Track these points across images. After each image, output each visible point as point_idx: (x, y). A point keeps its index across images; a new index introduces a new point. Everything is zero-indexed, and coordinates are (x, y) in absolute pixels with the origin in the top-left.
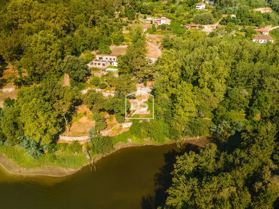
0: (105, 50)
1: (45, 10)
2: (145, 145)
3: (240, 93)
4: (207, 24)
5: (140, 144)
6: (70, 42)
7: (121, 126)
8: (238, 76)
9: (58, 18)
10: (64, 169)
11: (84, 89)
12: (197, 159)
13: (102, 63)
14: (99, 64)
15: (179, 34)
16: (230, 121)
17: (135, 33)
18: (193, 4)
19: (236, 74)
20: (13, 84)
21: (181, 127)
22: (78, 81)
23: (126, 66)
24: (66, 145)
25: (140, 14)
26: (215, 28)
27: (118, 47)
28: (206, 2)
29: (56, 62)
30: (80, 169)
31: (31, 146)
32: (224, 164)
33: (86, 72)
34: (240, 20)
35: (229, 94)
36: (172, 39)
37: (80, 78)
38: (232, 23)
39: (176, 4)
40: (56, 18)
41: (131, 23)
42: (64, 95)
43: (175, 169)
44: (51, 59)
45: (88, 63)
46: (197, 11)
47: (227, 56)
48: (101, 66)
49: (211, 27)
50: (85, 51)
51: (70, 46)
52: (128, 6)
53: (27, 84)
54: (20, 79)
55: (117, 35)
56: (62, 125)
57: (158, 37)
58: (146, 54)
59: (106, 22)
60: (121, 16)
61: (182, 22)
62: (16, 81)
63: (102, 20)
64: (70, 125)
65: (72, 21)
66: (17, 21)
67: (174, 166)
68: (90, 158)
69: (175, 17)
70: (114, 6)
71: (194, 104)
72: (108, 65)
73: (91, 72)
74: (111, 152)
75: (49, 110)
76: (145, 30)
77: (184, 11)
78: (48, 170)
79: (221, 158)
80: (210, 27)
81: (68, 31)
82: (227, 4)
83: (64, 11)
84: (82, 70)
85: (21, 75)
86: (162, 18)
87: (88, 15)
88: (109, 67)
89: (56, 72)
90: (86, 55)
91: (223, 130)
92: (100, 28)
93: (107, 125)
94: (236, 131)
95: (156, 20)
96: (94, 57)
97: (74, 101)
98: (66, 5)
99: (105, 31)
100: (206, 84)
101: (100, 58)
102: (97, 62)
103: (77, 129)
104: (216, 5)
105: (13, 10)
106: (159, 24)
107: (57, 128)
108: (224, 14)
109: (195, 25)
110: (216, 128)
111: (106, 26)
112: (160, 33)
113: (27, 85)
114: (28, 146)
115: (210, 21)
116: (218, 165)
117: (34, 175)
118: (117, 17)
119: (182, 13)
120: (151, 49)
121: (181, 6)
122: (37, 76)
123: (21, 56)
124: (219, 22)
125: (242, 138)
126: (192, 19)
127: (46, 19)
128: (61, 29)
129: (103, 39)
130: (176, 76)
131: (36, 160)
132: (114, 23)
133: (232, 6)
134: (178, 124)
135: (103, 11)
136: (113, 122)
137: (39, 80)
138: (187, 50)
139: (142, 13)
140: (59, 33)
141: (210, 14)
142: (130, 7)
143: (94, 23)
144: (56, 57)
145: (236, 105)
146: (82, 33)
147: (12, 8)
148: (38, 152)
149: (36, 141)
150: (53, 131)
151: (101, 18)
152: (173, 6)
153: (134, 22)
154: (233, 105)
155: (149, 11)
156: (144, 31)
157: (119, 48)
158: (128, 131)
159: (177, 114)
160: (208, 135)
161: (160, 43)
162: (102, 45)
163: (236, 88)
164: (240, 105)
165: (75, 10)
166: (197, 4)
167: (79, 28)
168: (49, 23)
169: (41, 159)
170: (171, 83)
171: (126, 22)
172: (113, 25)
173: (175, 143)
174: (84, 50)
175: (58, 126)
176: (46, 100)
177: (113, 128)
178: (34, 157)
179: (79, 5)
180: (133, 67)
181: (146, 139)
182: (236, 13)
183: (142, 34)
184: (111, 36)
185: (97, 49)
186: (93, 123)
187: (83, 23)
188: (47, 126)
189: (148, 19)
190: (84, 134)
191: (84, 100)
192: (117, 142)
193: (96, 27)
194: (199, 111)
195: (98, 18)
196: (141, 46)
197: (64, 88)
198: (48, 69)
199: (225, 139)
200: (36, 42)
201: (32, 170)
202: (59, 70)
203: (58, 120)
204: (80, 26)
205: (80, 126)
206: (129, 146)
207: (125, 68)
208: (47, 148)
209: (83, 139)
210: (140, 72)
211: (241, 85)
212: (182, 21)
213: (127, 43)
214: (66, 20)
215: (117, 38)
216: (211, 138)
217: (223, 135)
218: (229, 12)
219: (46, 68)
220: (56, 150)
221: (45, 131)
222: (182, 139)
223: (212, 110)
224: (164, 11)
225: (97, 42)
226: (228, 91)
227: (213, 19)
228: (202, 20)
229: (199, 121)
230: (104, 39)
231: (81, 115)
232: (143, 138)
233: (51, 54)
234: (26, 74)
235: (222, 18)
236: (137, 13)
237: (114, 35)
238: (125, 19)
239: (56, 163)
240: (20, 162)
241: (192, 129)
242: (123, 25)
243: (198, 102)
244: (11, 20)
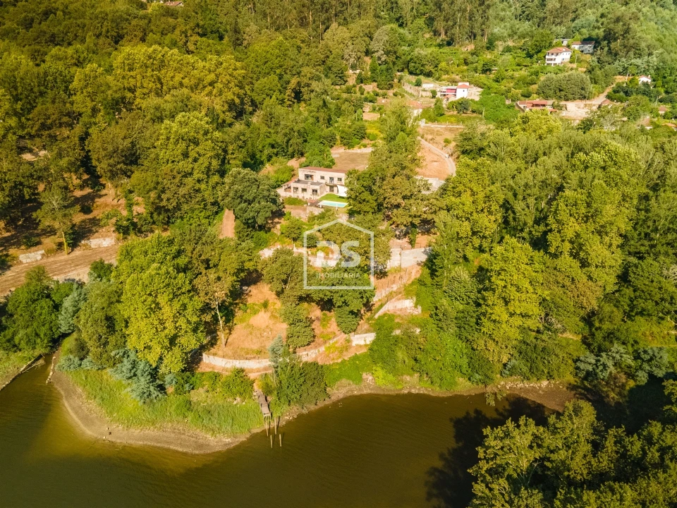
0: (319, 158)
1: (194, 67)
2: (406, 392)
3: (661, 275)
4: (574, 99)
5: (393, 388)
6: (241, 137)
7: (349, 341)
8: (656, 230)
9: (219, 85)
10: (208, 436)
11: (266, 247)
12: (541, 439)
13: (310, 188)
14: (304, 190)
15: (501, 124)
16: (633, 345)
17: (392, 121)
18: (539, 51)
19: (650, 223)
20: (113, 229)
21: (500, 353)
22: (254, 228)
23: (366, 195)
24: (216, 377)
25: (407, 76)
26: (595, 108)
27: (351, 151)
28: (573, 46)
29: (207, 182)
30: (244, 439)
31: (139, 373)
32: (618, 460)
33: (274, 208)
34: (662, 90)
35: (632, 275)
36: (482, 134)
37: (260, 221)
38: (640, 96)
39: (496, 51)
40: (215, 85)
41: (384, 96)
42: (220, 260)
43: (480, 459)
44: (196, 175)
45: (279, 186)
46: (549, 69)
47: (625, 177)
48: (308, 195)
49: (586, 105)
50: (274, 158)
51: (240, 147)
52: (379, 58)
53: (140, 232)
54: (129, 220)
55: (349, 123)
56: (211, 330)
57: (448, 129)
58: (417, 170)
59: (325, 92)
60: (361, 80)
61: (509, 95)
62: (118, 223)
63: (318, 90)
64: (227, 331)
65: (249, 92)
66: (133, 93)
67: (477, 452)
68: (270, 415)
69: (491, 81)
70: (346, 56)
71: (534, 296)
72: (325, 193)
73: (284, 207)
74: (321, 404)
75: (184, 293)
76: (416, 113)
77: (514, 68)
78: (173, 435)
79: (607, 444)
80: (582, 105)
81: (240, 114)
82: (628, 52)
83: (235, 70)
84: (263, 203)
85: (131, 211)
86: (460, 84)
87: (286, 77)
88: (327, 197)
89: (205, 205)
90: (275, 169)
91: (612, 369)
92: (311, 108)
93: (314, 336)
94: (651, 375)
95: (444, 88)
96: (292, 173)
97: (242, 274)
98: (240, 56)
99: (322, 115)
100: (567, 246)
101: (307, 176)
102: (300, 186)
103: (243, 342)
104: (599, 52)
105: (127, 68)
106: (452, 99)
107: (200, 334)
108: (620, 74)
109: (543, 102)
110: (594, 362)
111: (324, 102)
112: (453, 119)
113: (142, 232)
114: (132, 374)
115: (583, 92)
116: (600, 462)
117: (141, 443)
118: (352, 82)
119: (510, 73)
120: (429, 158)
121: (508, 57)
122: (164, 214)
123: (134, 168)
124: (605, 94)
125: (666, 393)
126: (535, 87)
127: (193, 88)
128: (224, 109)
129: (317, 133)
130: (489, 223)
131: (146, 407)
132: (345, 96)
133: (640, 56)
134: (491, 345)
135: (321, 68)
136: (329, 330)
137: (168, 223)
138: (520, 163)
139: (411, 73)
140: (218, 119)
141: (584, 75)
142: (383, 59)
143: (298, 96)
144: (208, 171)
145: (650, 305)
146: (270, 117)
147: (124, 62)
148: (152, 388)
149: (151, 362)
150: (190, 342)
151: (314, 85)
152: (488, 56)
153: (392, 95)
154: (641, 304)
155: (428, 68)
156: (415, 115)
157: (353, 154)
158: (364, 355)
159: (490, 317)
160: (570, 378)
161: (454, 144)
162: (312, 147)
163: (651, 262)
164: (660, 307)
165: (257, 67)
166: (551, 51)
167: (264, 106)
168: (201, 97)
169: (158, 405)
170: (477, 242)
171: (372, 94)
172: (341, 101)
173: (484, 394)
174: (271, 157)
175: (202, 332)
176: (179, 270)
177: (327, 345)
178: (142, 401)
179: (269, 56)
180: (385, 199)
181: (408, 378)
182: (652, 72)
183: (410, 122)
184: (336, 125)
185: (302, 155)
186: (283, 328)
187: (274, 97)
188: (176, 328)
189: (424, 86)
190: (259, 353)
191: (264, 272)
192: (336, 380)
193: (303, 104)
194: (547, 315)
195: (308, 85)
196: (406, 150)
197: (221, 241)
198: (189, 197)
199: (620, 394)
200: (168, 139)
201: (136, 431)
202: (213, 201)
203: (202, 316)
204: (266, 103)
205: (251, 334)
206: (365, 392)
207: (364, 200)
208: (174, 382)
209: (257, 367)
210: (400, 211)
211: (666, 254)
212: (509, 91)
213: (373, 142)
214: (236, 89)
215: (351, 130)
216: (578, 387)
217: (615, 383)
218: (632, 70)
219: (184, 196)
220: (193, 389)
221: (173, 341)
222: (502, 383)
223: (582, 313)
224: (465, 67)
225: (301, 140)
226: (630, 267)
227: (591, 87)
228: (560, 90)
229: (546, 339)
230: (318, 133)
231: (256, 307)
232: (402, 374)
233: (196, 165)
234: (140, 209)
235: (614, 85)
236: (399, 73)
237: (343, 123)
238: (370, 88)
239: (190, 418)
240: (113, 408)
241: (527, 361)
242: (366, 100)
243: (547, 292)
244: (120, 90)
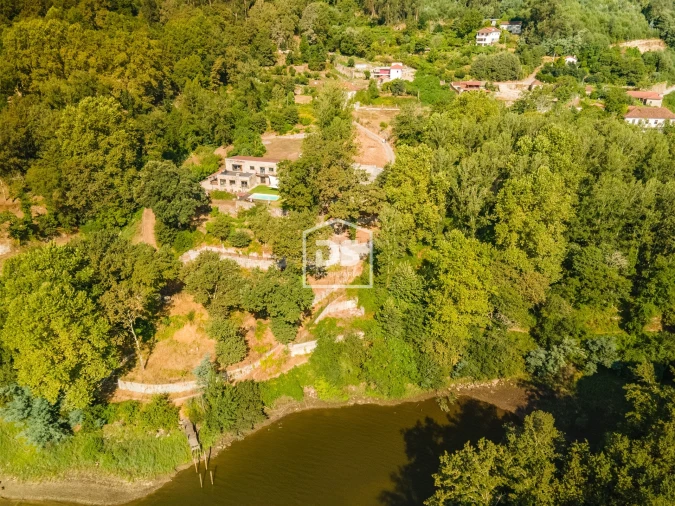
0: (249, 146)
1: (99, 45)
2: (352, 404)
3: (604, 262)
4: (506, 80)
5: (337, 401)
6: (159, 125)
7: (287, 352)
8: (598, 215)
9: (132, 66)
10: (124, 481)
11: (191, 248)
12: (502, 462)
13: (239, 179)
14: (232, 182)
15: (439, 106)
16: (580, 336)
17: (326, 104)
18: (470, 31)
19: (593, 210)
20: (7, 234)
21: (450, 356)
22: (176, 229)
23: (301, 188)
24: (134, 406)
25: (338, 55)
26: (526, 89)
27: (283, 137)
28: (501, 27)
29: (122, 176)
30: (170, 480)
31: (34, 413)
32: (586, 484)
33: (199, 204)
34: (587, 70)
35: (576, 263)
36: (419, 117)
37: (183, 219)
38: (567, 77)
39: (427, 31)
40: (128, 66)
41: (316, 77)
42: (133, 270)
43: (437, 488)
44: (109, 169)
45: (204, 178)
46: (480, 49)
47: (568, 161)
48: (237, 188)
49: (517, 86)
50: (199, 147)
51: (159, 136)
52: (310, 38)
53: (43, 235)
54: (26, 222)
55: (280, 107)
56: (128, 351)
57: (384, 113)
58: (354, 157)
59: (253, 74)
60: (291, 60)
61: (443, 75)
62: (13, 228)
63: (244, 71)
64: (148, 350)
65: (167, 74)
66: (28, 74)
67: (434, 480)
68: (199, 447)
69: (424, 61)
70: (274, 35)
71: (483, 292)
72: (256, 185)
73: (210, 202)
74: (258, 426)
75: (86, 314)
76: (350, 95)
77: (446, 48)
78: (80, 485)
79: (573, 464)
80: (513, 86)
81: (159, 99)
82: (554, 31)
83: (149, 48)
84: (185, 199)
85: (28, 212)
86: (393, 64)
87: (209, 57)
88: (259, 190)
89: (121, 202)
90: (201, 158)
91: (563, 364)
92: (239, 91)
93: (248, 349)
94: (600, 366)
95: (378, 69)
96: (220, 162)
97: (161, 285)
98: (156, 33)
99: (250, 98)
100: (515, 237)
101: (235, 167)
102: (228, 178)
103: (167, 360)
104: (526, 32)
105: (19, 46)
106: (386, 80)
107: (111, 359)
108: (547, 54)
109: (477, 83)
110: (543, 356)
111: (252, 84)
112: (388, 101)
113: (46, 236)
114: (25, 415)
115: (514, 73)
116: (566, 488)
117: (40, 498)
118: (281, 62)
119: (443, 53)
120: (365, 143)
121: (439, 36)
122: (72, 215)
123: (31, 161)
124: (534, 74)
125: (628, 399)
126: (468, 67)
127: (103, 68)
128: (140, 93)
129: (245, 118)
130: (434, 213)
131: (46, 453)
132: (275, 77)
133: (565, 36)
134: (440, 347)
135: (248, 48)
136: (265, 341)
137: (77, 224)
138: (461, 149)
139: (343, 53)
140: (133, 104)
141: (514, 56)
142: (313, 38)
143: (224, 78)
144: (122, 164)
145: (595, 294)
146: (193, 101)
147: (16, 40)
148: (52, 431)
149: (49, 399)
150: (98, 371)
151: (240, 64)
152: (420, 36)
153: (324, 76)
154: (588, 293)
155: (361, 48)
156: (350, 98)
157: (285, 140)
158: (305, 367)
159: (439, 319)
160: (520, 374)
161: (390, 128)
162: (240, 134)
163: (594, 249)
164: (606, 295)
165: (176, 45)
166: (481, 31)
167: (185, 89)
168: (112, 79)
169: (61, 449)
170: (421, 234)
171: (303, 75)
172: (271, 83)
173: (435, 398)
174: (196, 145)
175: (114, 356)
176: (78, 286)
177: (264, 359)
178: (40, 446)
179: (188, 33)
180: (320, 191)
181: (354, 388)
182: (577, 51)
183: (345, 105)
184: (266, 109)
185: (230, 142)
186: (210, 345)
187: (196, 79)
188: (79, 356)
189: (357, 66)
190: (185, 374)
191: (187, 281)
192: (273, 398)
193: (230, 87)
194: (496, 311)
195: (235, 66)
196: (341, 136)
197: (134, 248)
198: (99, 195)
199: (568, 387)
200: (71, 127)
201: (34, 484)
202: (129, 197)
203: (112, 340)
204: (187, 86)
205: (175, 351)
206: (307, 408)
207: (299, 194)
208: (81, 419)
209: (183, 390)
210: (338, 204)
211: (608, 240)
212: (442, 72)
213: (306, 127)
214: (152, 71)
215: (281, 114)
216: (529, 383)
217: (563, 375)
218: (558, 50)
219: (95, 194)
220: (106, 423)
221: (74, 373)
222: (453, 385)
223: (531, 305)
224: (398, 47)
225: (228, 126)
226: (573, 254)
227: (521, 68)
228: (493, 71)
229: (496, 337)
230: (247, 118)
231: (180, 320)
232: (347, 385)
233: (108, 157)
234: (41, 209)
235: (542, 66)
236: (330, 54)
237: (274, 106)
238: (301, 69)
239: (102, 461)
240: (6, 457)
241: (478, 361)
242: (297, 81)
243: (495, 288)
244: (11, 71)
